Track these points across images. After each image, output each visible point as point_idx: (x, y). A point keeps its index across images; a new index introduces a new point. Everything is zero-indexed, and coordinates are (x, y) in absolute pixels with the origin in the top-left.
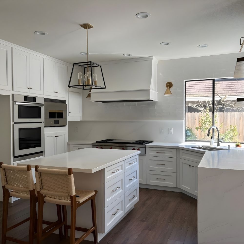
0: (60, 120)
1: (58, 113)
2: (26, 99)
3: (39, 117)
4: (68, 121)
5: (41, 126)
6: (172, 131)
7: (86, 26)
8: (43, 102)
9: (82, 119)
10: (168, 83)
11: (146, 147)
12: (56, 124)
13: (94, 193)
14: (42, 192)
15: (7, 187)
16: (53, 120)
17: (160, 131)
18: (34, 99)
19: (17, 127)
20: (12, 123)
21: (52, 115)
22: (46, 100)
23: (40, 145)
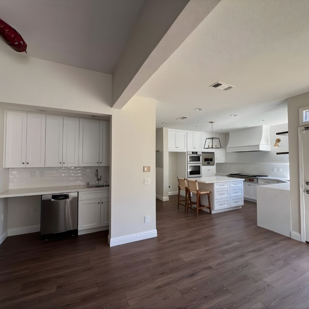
0: (211, 162)
1: (210, 159)
2: (193, 153)
3: (199, 161)
4: (216, 163)
5: (201, 165)
6: (281, 170)
7: (212, 122)
8: (201, 154)
9: (225, 162)
10: (277, 139)
11: (258, 179)
12: (209, 164)
13: (209, 192)
14: (189, 188)
15: (179, 186)
16: (207, 162)
17: (273, 170)
18: (197, 153)
19: (189, 165)
20: (187, 163)
21: (206, 160)
22: (203, 153)
23: (199, 174)
